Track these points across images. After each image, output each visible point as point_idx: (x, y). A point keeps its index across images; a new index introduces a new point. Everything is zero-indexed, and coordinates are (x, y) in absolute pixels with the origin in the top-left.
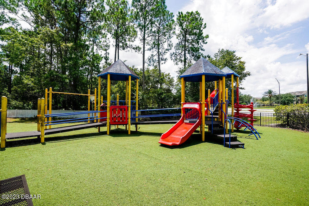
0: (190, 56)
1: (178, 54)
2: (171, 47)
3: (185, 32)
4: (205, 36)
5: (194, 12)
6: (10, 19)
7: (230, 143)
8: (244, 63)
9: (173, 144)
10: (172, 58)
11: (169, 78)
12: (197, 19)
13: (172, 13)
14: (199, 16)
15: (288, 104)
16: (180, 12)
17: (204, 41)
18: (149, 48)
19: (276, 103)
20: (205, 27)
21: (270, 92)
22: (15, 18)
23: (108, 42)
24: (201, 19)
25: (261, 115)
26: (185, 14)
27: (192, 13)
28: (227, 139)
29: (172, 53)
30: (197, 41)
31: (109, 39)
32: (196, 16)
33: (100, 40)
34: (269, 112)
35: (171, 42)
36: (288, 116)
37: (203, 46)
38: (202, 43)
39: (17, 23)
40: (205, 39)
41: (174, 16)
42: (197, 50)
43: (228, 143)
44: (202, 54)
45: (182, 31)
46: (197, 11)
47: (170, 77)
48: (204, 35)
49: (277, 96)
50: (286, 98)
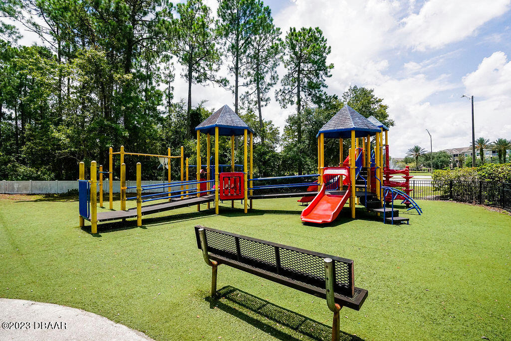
0: (306, 96)
1: (287, 92)
2: (276, 80)
3: (299, 59)
4: (329, 65)
5: (313, 28)
6: (5, 28)
7: (393, 219)
8: (385, 107)
9: (323, 221)
10: (278, 97)
11: (271, 129)
12: (316, 39)
13: (279, 29)
14: (321, 35)
15: (442, 167)
16: (292, 28)
17: (326, 74)
18: (245, 83)
19: (424, 166)
20: (329, 52)
21: (417, 149)
22: (12, 25)
23: (171, 69)
24: (323, 39)
25: (414, 183)
26: (299, 32)
27: (310, 30)
28: (389, 214)
29: (278, 90)
30: (316, 72)
31: (172, 64)
32: (317, 34)
33: (158, 65)
34: (422, 180)
35: (276, 73)
36: (451, 184)
37: (325, 80)
38: (324, 76)
39: (17, 35)
40: (328, 70)
41: (281, 33)
42: (316, 86)
43: (391, 218)
44: (325, 93)
45: (293, 56)
46: (318, 28)
47: (273, 127)
48: (327, 64)
49: (427, 156)
50: (440, 158)
